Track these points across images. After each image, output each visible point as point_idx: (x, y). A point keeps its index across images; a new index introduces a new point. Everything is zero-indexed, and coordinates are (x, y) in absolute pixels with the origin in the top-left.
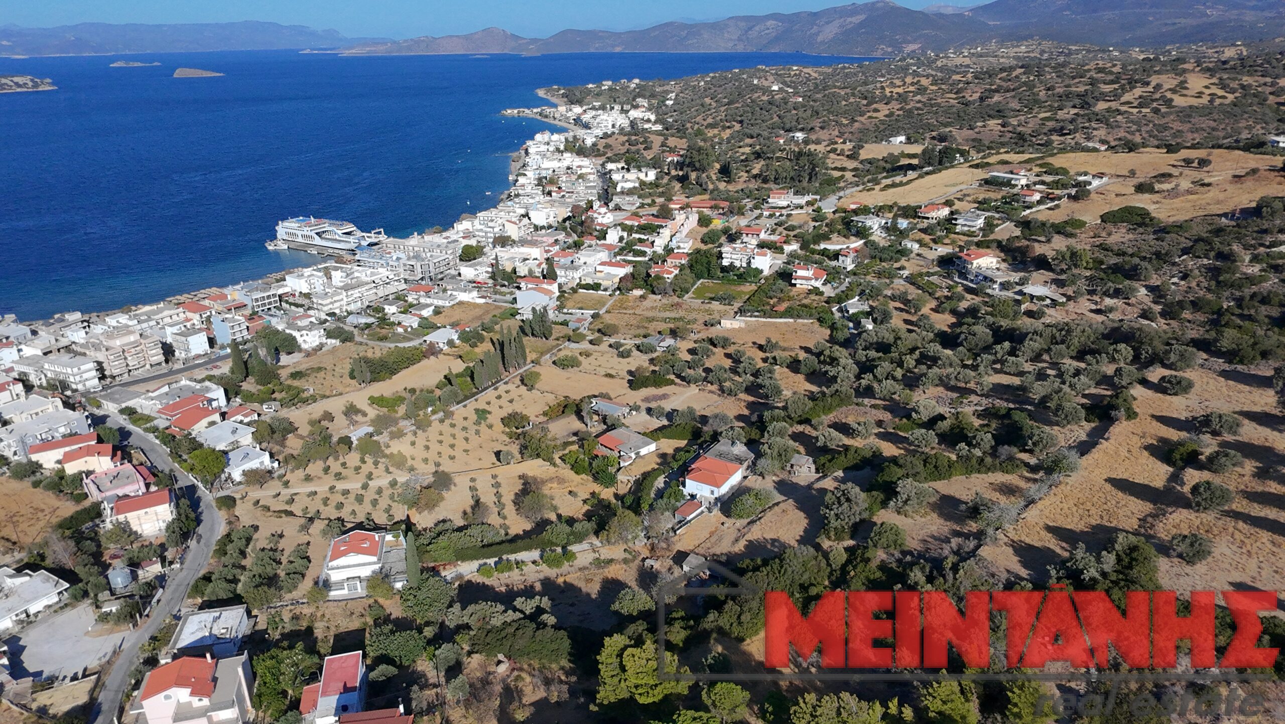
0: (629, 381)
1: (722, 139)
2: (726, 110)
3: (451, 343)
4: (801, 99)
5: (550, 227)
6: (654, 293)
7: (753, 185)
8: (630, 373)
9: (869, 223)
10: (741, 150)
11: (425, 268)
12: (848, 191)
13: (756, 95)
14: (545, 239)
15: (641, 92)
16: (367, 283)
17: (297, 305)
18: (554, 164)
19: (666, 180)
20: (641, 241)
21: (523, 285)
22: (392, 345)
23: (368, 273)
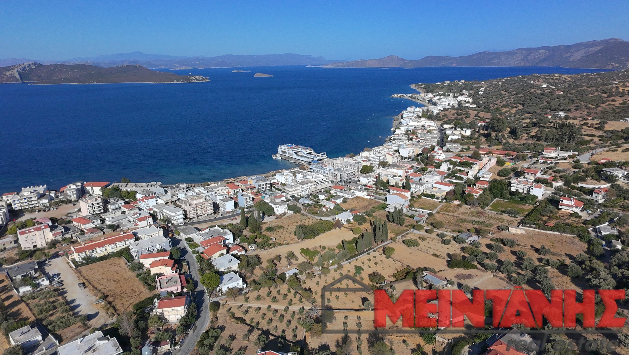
0: (448, 261)
1: (511, 113)
2: (515, 98)
3: (348, 221)
4: (562, 93)
5: (410, 158)
6: (466, 204)
7: (531, 142)
8: (448, 255)
9: (615, 173)
10: (524, 121)
11: (342, 176)
12: (598, 150)
13: (533, 90)
14: (406, 165)
15: (465, 87)
16: (312, 182)
17: (279, 190)
18: (416, 124)
19: (476, 136)
20: (460, 171)
21: (391, 191)
22: (319, 218)
23: (314, 176)
